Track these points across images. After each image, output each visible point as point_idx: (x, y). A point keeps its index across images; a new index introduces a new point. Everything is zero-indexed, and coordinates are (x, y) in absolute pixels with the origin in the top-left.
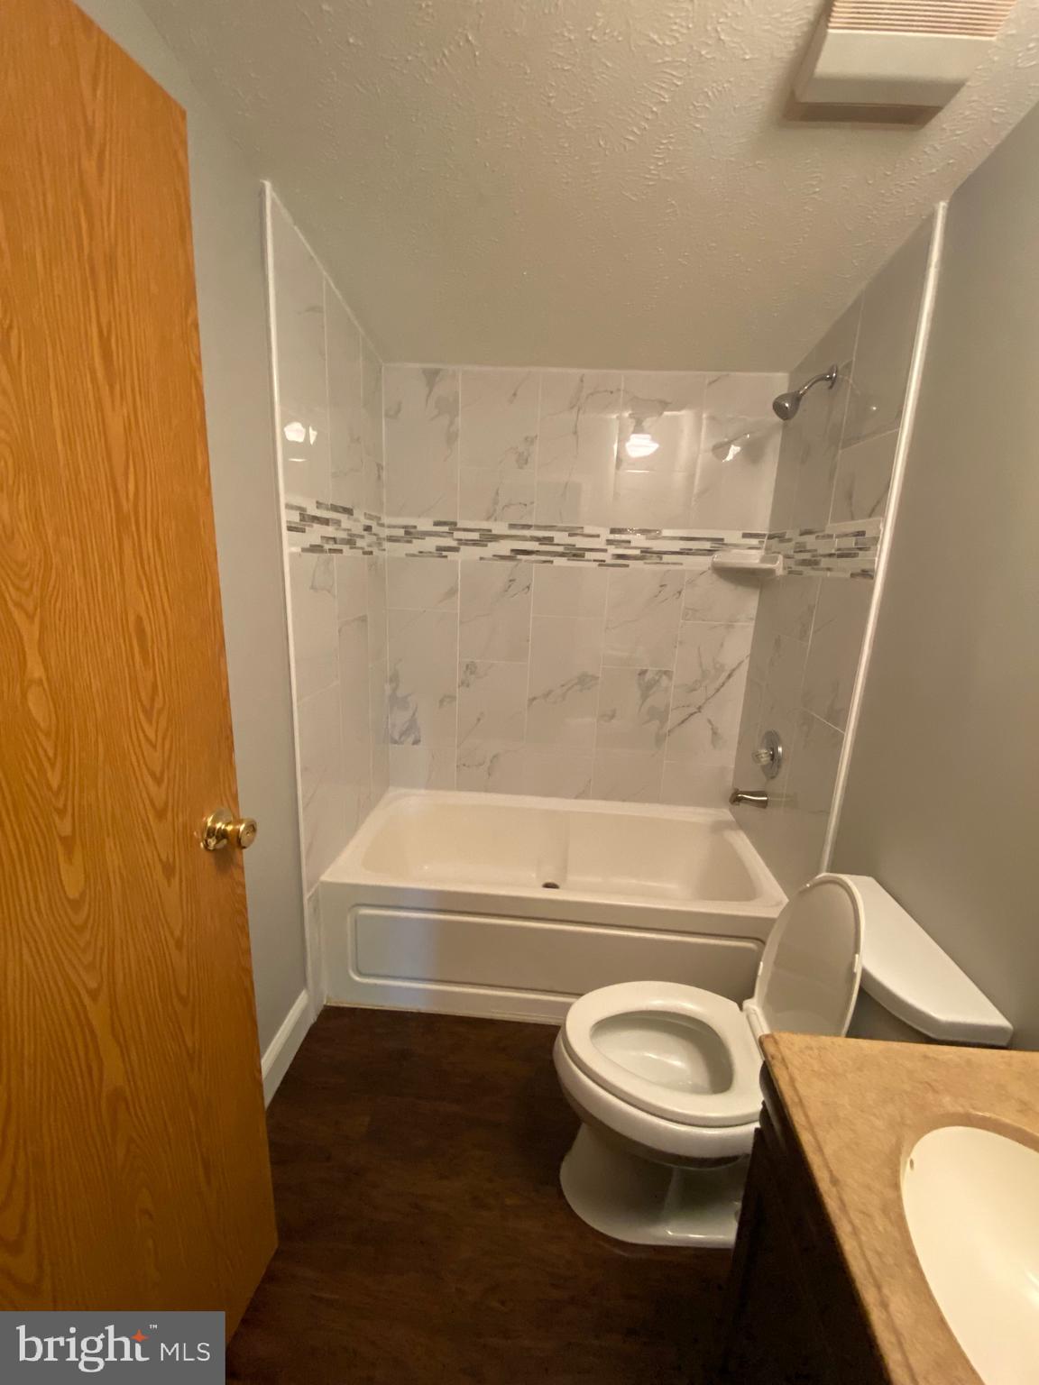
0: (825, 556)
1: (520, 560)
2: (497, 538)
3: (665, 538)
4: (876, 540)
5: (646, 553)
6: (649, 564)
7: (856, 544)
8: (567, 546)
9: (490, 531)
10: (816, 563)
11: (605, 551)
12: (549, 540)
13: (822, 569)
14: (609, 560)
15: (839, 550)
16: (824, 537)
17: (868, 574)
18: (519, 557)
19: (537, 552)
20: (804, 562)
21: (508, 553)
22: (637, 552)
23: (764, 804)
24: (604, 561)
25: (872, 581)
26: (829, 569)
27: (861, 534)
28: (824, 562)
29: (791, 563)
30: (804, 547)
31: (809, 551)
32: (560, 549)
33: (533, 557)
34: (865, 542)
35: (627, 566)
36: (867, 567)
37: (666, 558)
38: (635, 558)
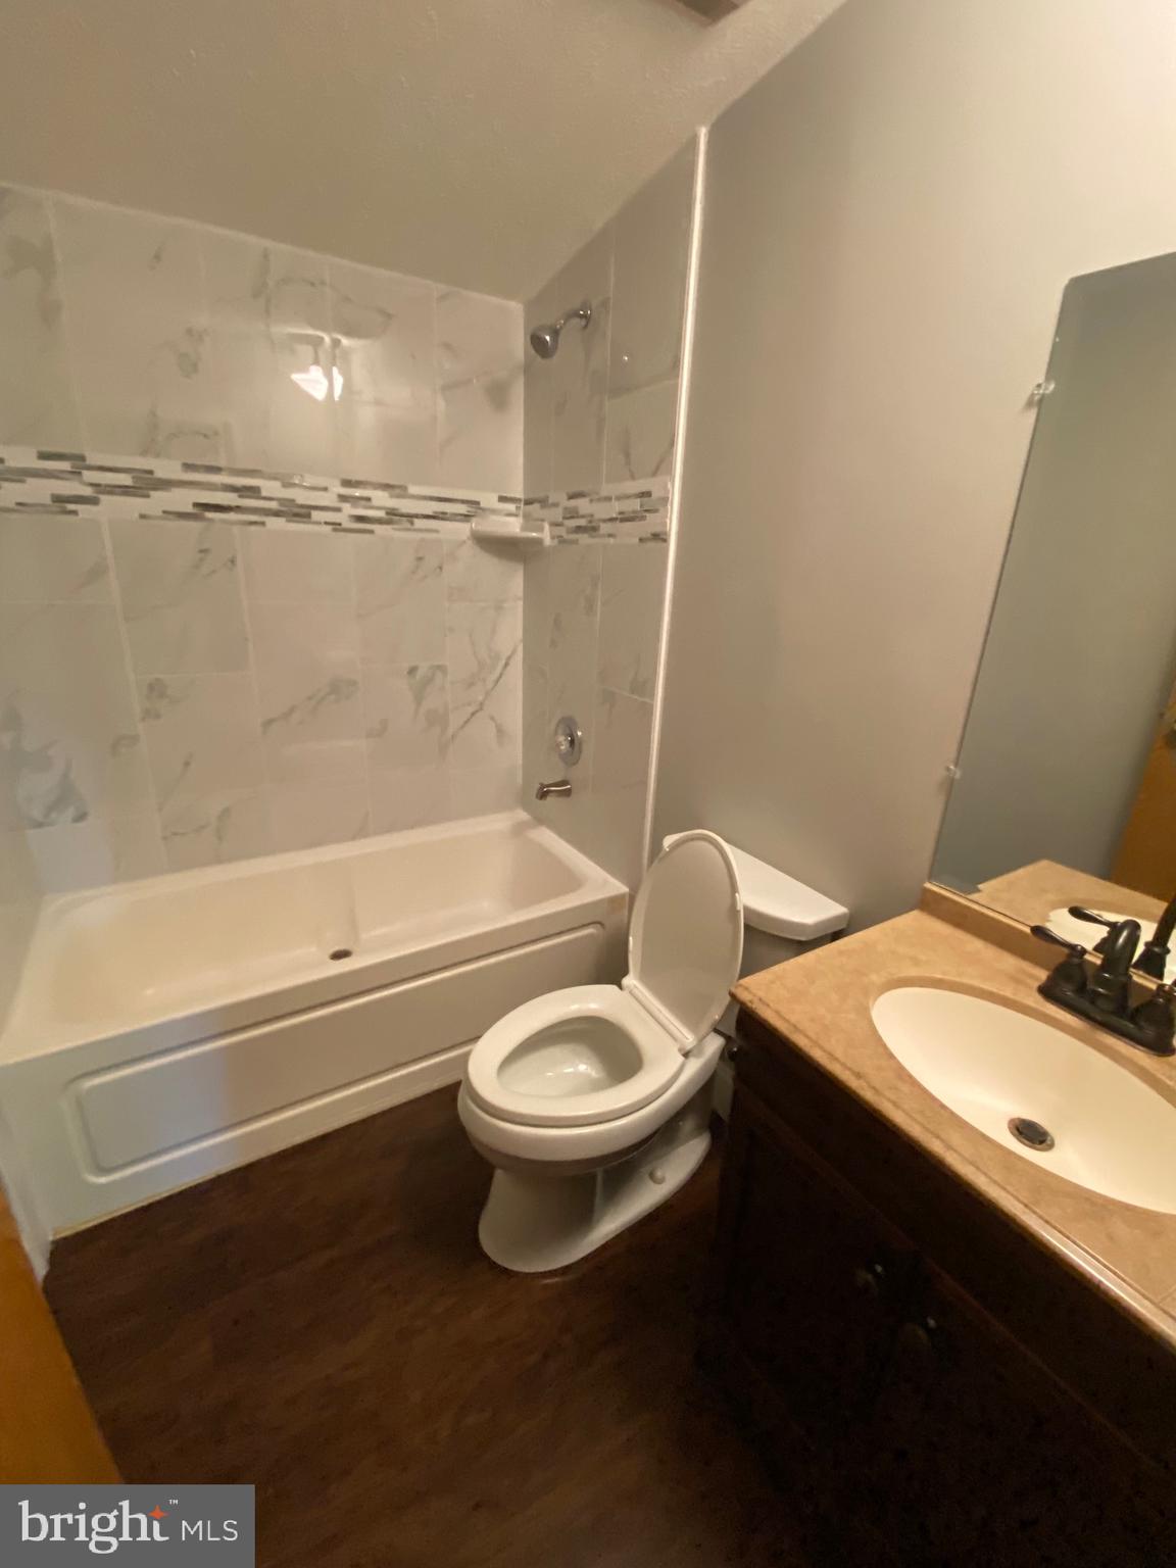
0: (605, 521)
1: (210, 520)
2: (166, 484)
3: (413, 497)
4: (665, 500)
5: (393, 517)
6: (399, 530)
7: (641, 506)
8: (281, 501)
9: (151, 472)
10: (595, 529)
11: (338, 510)
12: (253, 492)
13: (603, 536)
14: (347, 524)
15: (621, 513)
16: (599, 500)
17: (660, 537)
18: (210, 515)
19: (238, 509)
20: (579, 529)
21: (190, 509)
22: (381, 514)
23: (568, 793)
24: (340, 524)
25: (665, 544)
26: (610, 535)
27: (647, 494)
28: (605, 528)
29: (562, 531)
30: (577, 513)
31: (583, 517)
32: (273, 505)
33: (232, 516)
34: (651, 504)
35: (371, 532)
36: (657, 529)
37: (418, 523)
38: (379, 521)
